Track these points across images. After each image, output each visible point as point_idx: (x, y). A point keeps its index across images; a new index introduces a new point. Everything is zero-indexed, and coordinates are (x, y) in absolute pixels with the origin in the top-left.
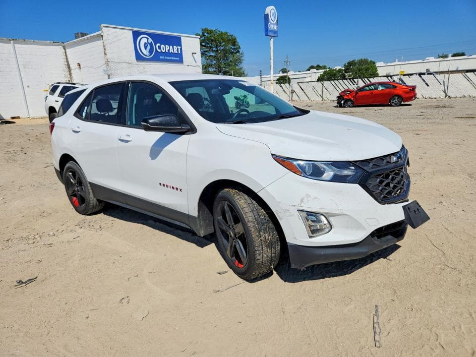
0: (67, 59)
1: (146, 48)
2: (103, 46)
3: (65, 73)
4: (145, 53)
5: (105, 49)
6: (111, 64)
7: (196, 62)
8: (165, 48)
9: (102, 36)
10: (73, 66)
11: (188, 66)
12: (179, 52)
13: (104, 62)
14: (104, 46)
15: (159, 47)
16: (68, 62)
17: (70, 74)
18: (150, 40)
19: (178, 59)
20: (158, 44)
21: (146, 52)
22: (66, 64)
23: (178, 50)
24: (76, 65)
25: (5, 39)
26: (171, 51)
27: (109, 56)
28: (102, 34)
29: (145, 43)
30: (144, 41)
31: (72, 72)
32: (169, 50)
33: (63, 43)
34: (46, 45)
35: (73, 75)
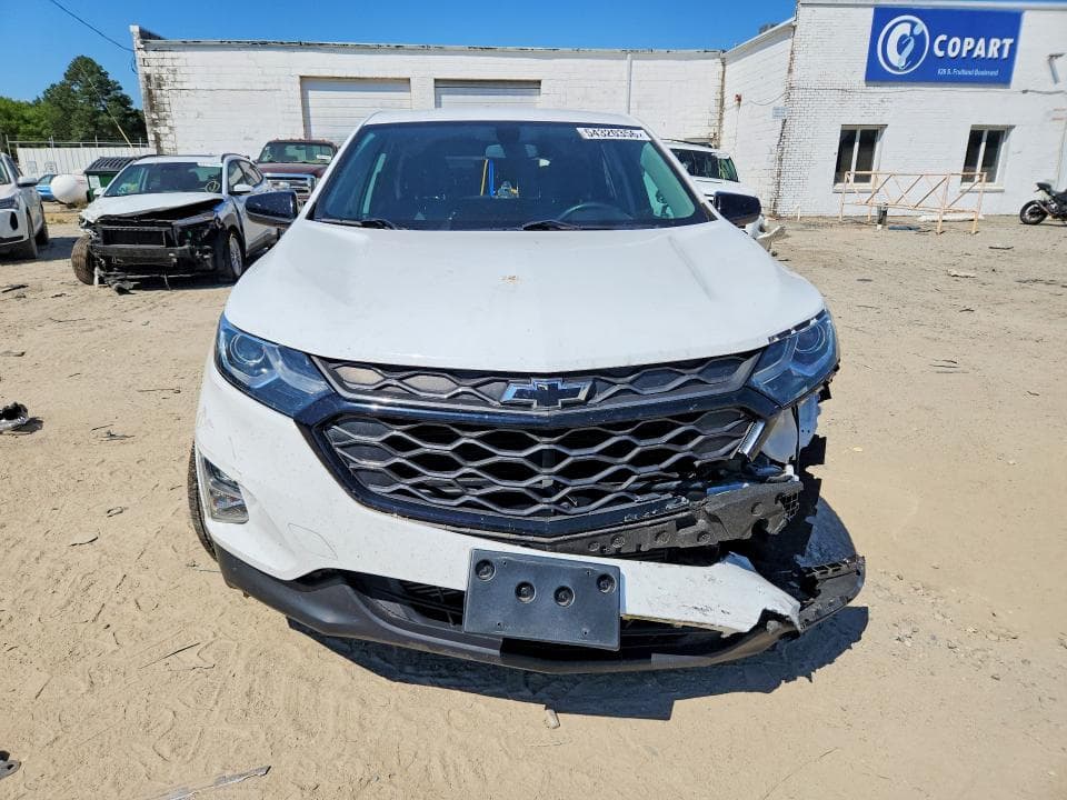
0: (723, 87)
1: (901, 48)
2: (789, 53)
3: (710, 116)
4: (895, 63)
5: (792, 59)
6: (796, 95)
7: (1056, 80)
8: (959, 46)
9: (794, 27)
10: (730, 100)
11: (1025, 92)
12: (1005, 55)
13: (783, 90)
14: (792, 53)
15: (943, 46)
16: (722, 94)
17: (721, 119)
18: (921, 27)
19: (995, 73)
20: (943, 37)
21: (897, 59)
22: (719, 97)
23: (1000, 50)
24: (734, 98)
25: (618, 51)
26: (979, 52)
27: (797, 73)
28: (794, 24)
29: (903, 37)
30: (904, 29)
31: (725, 114)
32: (970, 52)
33: (724, 52)
34: (689, 58)
35: (724, 122)
